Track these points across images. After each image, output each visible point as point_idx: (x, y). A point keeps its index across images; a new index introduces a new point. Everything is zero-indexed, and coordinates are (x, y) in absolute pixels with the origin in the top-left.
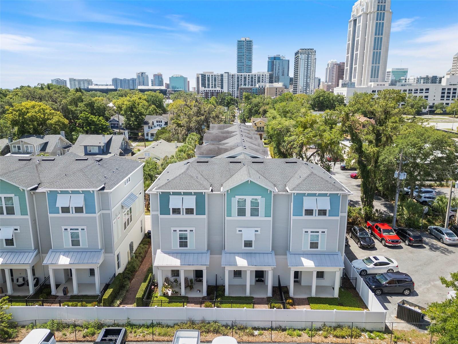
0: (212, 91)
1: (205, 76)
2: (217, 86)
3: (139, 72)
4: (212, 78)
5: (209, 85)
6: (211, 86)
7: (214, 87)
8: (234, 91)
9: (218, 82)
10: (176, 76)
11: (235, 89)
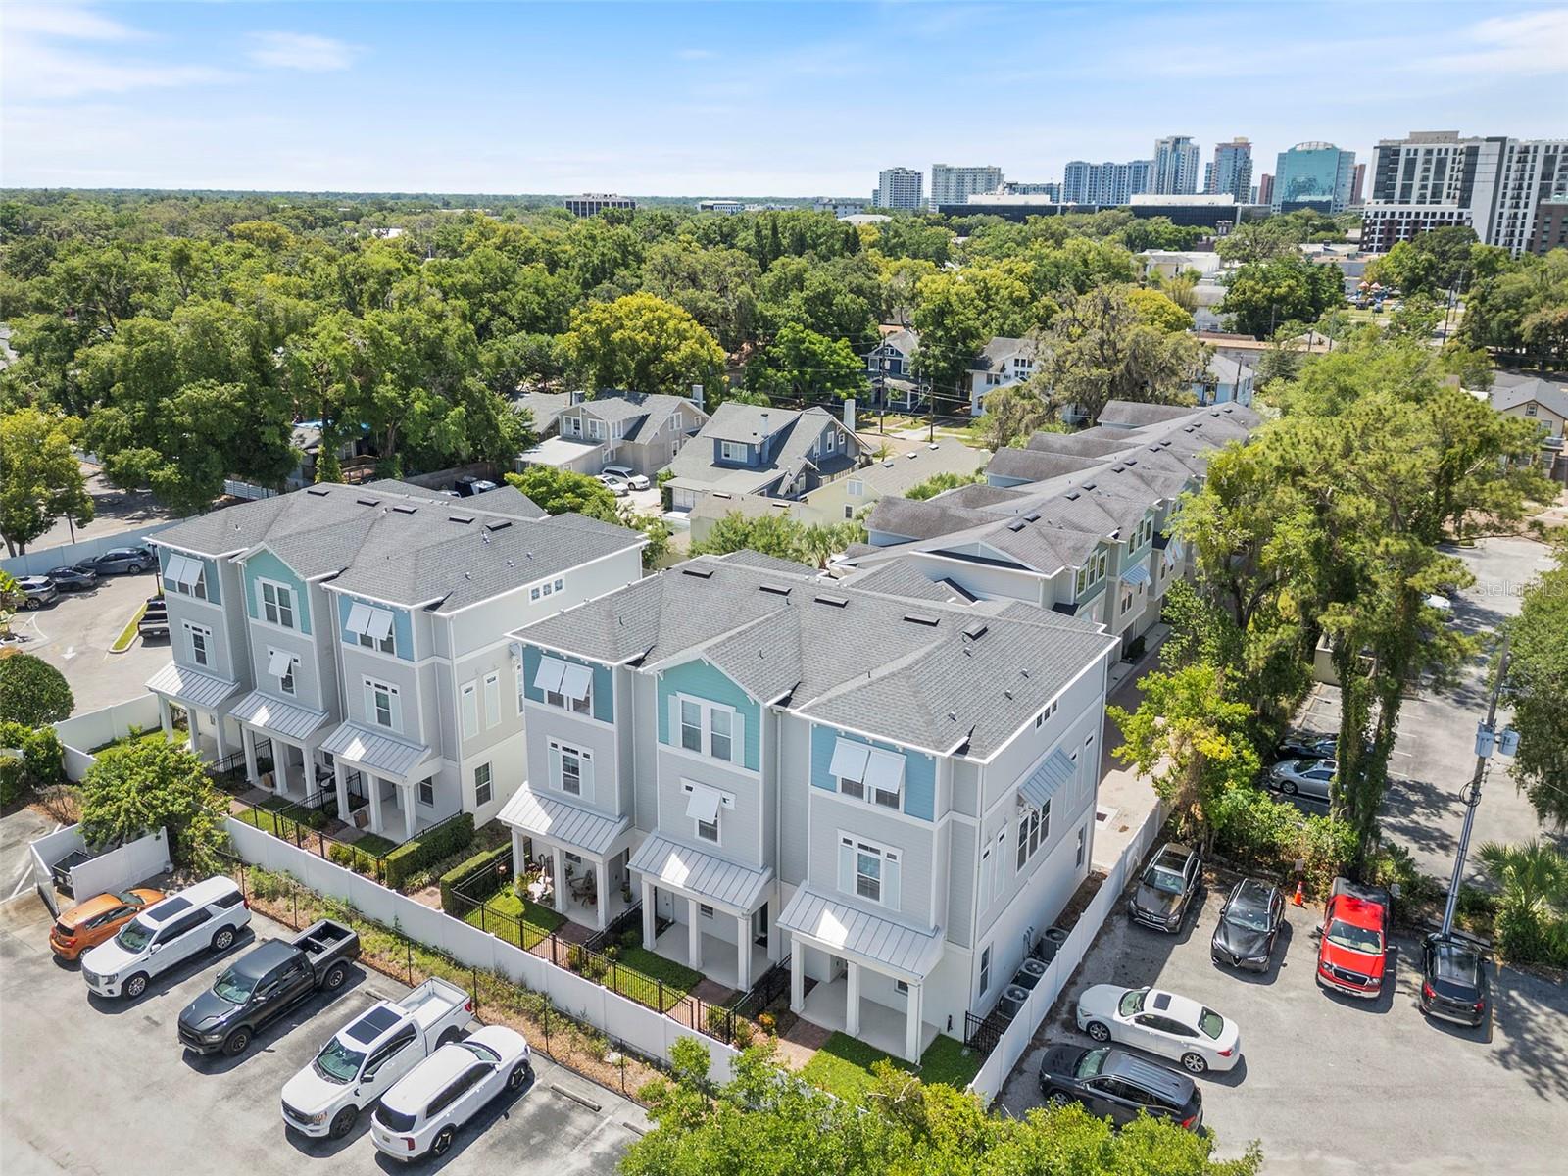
0: (1418, 214)
1: (1397, 153)
2: (1445, 194)
3: (1165, 138)
4: (1428, 161)
5: (1407, 190)
6: (1415, 193)
7: (1428, 199)
8: (1520, 215)
9: (1451, 179)
10: (1306, 147)
11: (1526, 205)
